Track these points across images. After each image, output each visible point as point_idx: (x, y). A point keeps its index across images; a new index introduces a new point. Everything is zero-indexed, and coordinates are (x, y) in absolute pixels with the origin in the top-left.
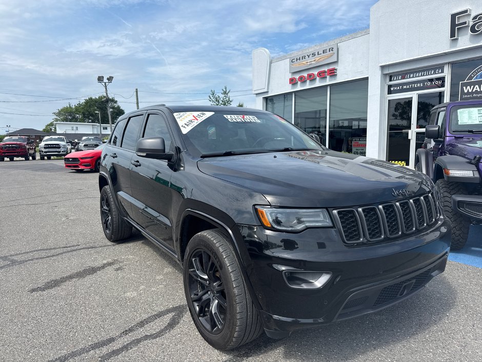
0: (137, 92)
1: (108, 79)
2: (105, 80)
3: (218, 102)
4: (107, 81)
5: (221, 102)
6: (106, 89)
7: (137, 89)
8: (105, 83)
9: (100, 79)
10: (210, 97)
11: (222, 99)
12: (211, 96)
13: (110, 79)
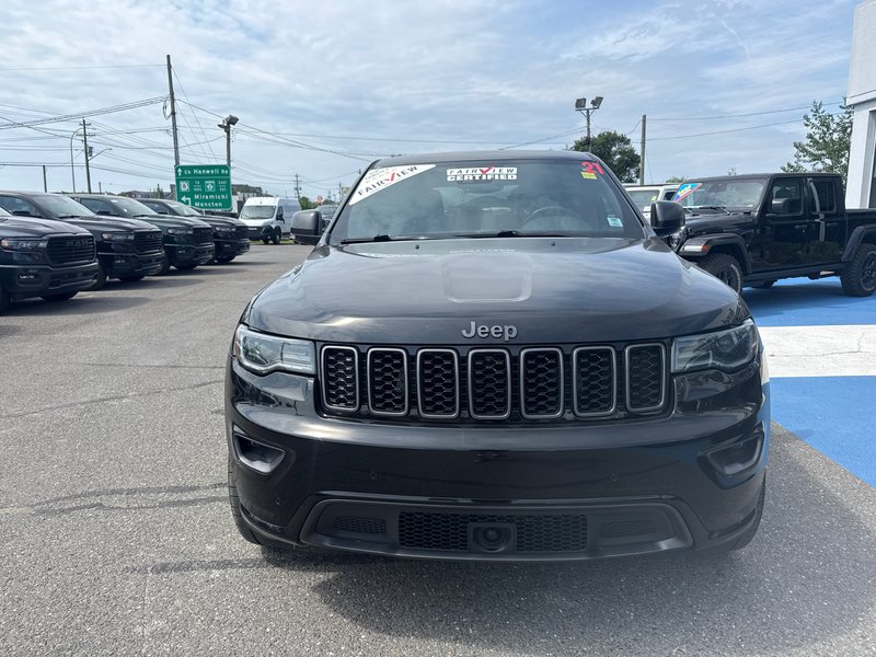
0: (644, 121)
1: (593, 103)
2: (589, 105)
3: (828, 127)
4: (591, 106)
5: (833, 126)
6: (588, 121)
7: (645, 116)
8: (588, 110)
9: (580, 104)
10: (806, 118)
11: (837, 120)
12: (810, 115)
13: (597, 102)
